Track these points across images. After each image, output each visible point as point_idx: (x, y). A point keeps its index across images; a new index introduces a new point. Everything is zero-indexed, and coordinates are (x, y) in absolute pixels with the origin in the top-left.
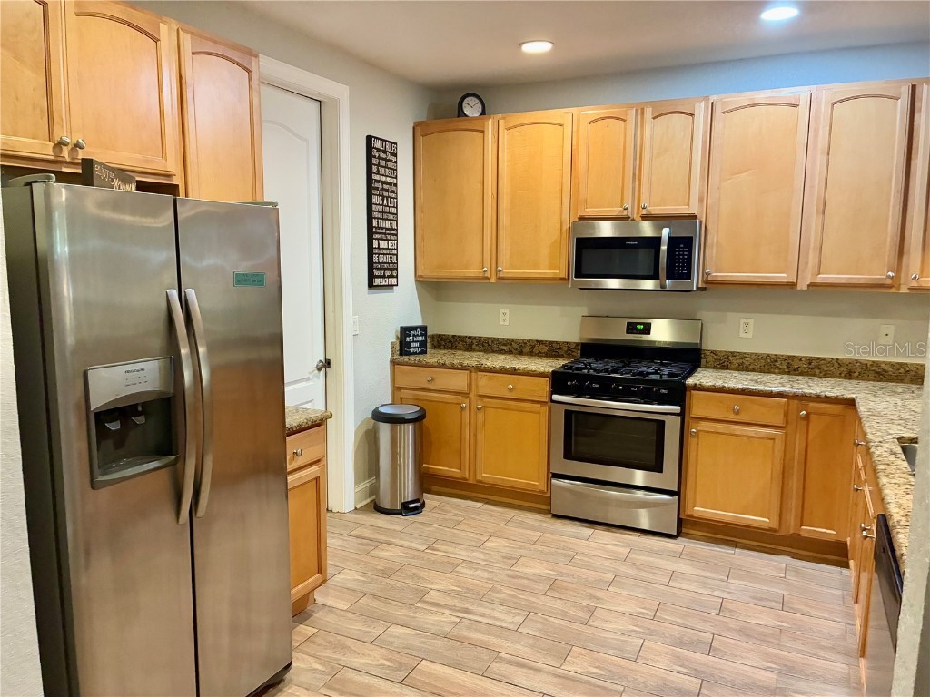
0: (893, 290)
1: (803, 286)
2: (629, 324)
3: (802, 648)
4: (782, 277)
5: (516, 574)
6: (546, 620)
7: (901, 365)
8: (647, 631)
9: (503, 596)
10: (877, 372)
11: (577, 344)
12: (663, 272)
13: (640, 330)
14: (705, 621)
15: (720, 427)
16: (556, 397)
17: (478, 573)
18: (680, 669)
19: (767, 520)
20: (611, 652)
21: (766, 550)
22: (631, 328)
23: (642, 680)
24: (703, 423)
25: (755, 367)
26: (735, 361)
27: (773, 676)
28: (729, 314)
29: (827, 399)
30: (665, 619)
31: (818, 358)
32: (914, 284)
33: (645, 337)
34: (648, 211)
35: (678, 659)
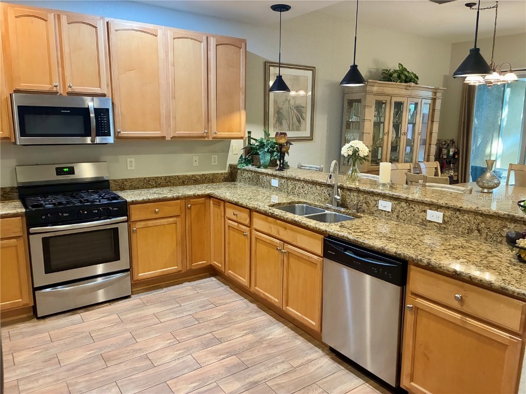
0: (206, 139)
1: (168, 138)
2: (57, 169)
3: (243, 318)
4: (157, 133)
5: (69, 366)
6: (131, 379)
7: (203, 175)
8: (185, 350)
9: (83, 384)
10: (194, 180)
11: (12, 188)
12: (93, 132)
13: (66, 172)
14: (200, 329)
15: (150, 223)
16: (32, 230)
17: (41, 382)
18: (222, 357)
19: (177, 267)
20: (186, 371)
21: (175, 283)
22: (60, 171)
23: (216, 373)
24: (138, 223)
25: (138, 186)
26: (128, 184)
27: (251, 336)
28: (120, 156)
29: (199, 196)
30: (184, 339)
31: (169, 177)
32: (215, 135)
33: (71, 177)
34: (72, 89)
35: (215, 353)
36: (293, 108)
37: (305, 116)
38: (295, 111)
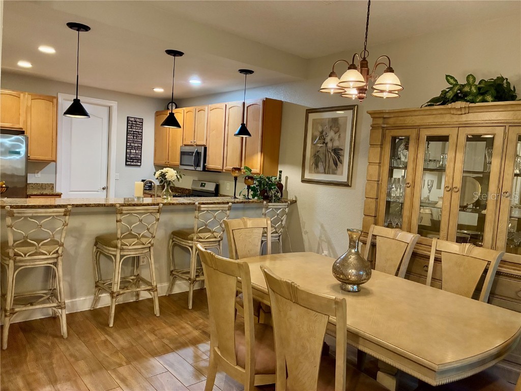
4: (220, 167)
34: (196, 143)
36: (331, 151)
37: (342, 159)
38: (332, 154)
